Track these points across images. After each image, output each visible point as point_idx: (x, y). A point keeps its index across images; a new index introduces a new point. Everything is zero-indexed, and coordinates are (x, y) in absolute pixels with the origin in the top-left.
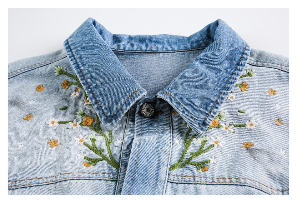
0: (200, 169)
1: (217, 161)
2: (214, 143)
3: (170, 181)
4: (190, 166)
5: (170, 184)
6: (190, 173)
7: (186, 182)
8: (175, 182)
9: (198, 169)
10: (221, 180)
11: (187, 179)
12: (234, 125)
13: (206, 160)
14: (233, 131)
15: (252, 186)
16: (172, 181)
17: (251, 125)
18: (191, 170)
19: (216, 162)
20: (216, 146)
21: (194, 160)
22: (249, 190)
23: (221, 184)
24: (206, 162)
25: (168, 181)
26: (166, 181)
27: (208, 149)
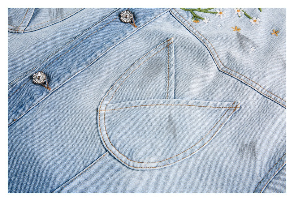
0: (194, 20)
1: (208, 23)
2: (219, 12)
3: (170, 11)
4: (190, 14)
5: (169, 13)
6: (186, 16)
7: (178, 20)
8: (173, 14)
9: (192, 18)
10: (197, 33)
11: (181, 18)
12: (245, 13)
13: (203, 17)
14: (240, 15)
15: (209, 49)
16: (171, 13)
17: (255, 21)
18: (188, 16)
19: (206, 23)
20: (218, 15)
21: (196, 12)
22: (204, 49)
23: (195, 35)
24: (201, 18)
25: (169, 11)
26: (168, 10)
27: (211, 13)
